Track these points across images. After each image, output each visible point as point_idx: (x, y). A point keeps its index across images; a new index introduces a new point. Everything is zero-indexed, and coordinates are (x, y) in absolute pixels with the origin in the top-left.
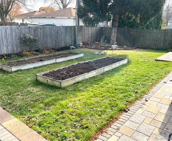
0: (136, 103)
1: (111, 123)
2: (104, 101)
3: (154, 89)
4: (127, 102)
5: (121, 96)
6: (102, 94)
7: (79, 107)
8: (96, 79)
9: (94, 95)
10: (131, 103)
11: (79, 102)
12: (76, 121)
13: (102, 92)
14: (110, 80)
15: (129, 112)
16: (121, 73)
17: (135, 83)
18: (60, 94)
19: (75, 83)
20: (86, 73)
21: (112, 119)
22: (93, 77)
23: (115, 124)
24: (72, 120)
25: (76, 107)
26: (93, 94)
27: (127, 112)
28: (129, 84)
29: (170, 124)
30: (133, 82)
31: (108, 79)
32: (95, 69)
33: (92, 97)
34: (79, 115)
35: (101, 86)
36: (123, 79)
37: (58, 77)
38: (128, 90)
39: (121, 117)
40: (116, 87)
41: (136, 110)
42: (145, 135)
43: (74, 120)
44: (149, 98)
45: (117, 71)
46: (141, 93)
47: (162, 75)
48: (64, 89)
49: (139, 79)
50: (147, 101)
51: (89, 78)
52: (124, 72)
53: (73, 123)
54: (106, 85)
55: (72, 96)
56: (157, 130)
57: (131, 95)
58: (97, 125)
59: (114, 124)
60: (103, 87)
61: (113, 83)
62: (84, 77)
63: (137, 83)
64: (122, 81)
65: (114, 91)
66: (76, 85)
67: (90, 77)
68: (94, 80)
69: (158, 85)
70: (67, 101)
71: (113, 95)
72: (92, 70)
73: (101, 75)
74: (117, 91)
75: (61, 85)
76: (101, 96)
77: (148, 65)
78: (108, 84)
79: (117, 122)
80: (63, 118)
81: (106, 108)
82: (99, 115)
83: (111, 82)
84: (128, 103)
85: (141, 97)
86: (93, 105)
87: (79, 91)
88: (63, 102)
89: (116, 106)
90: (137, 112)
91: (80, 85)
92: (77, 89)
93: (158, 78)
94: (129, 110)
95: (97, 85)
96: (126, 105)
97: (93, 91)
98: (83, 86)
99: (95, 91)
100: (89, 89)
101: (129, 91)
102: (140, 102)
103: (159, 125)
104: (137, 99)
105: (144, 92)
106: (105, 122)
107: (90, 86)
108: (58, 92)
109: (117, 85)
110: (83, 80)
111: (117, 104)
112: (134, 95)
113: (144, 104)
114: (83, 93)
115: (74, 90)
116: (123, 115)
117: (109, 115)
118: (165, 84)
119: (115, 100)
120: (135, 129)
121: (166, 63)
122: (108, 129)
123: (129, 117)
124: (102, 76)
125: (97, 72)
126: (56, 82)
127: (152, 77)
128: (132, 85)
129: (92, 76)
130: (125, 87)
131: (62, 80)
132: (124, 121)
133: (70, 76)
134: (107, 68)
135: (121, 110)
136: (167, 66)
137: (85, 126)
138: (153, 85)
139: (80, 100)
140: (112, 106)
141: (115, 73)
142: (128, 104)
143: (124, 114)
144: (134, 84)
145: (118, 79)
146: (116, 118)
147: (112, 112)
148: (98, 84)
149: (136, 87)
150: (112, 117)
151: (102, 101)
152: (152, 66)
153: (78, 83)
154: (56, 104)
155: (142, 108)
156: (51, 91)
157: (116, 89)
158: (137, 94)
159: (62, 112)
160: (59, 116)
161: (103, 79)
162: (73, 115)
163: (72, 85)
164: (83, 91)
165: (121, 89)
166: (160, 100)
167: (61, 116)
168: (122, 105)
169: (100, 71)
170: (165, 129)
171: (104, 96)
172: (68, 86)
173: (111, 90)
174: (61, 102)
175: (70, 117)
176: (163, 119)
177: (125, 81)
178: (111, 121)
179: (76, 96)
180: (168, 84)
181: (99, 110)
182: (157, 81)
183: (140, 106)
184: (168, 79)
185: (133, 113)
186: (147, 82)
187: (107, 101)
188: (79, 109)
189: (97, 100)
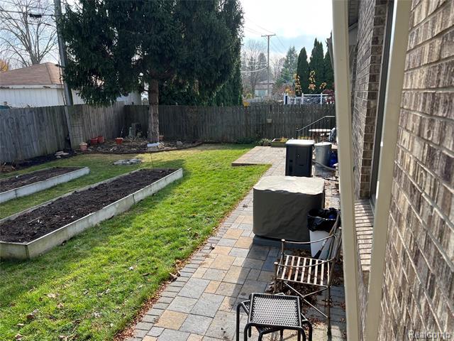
0: (194, 258)
1: (143, 311)
2: (131, 268)
3: (227, 222)
4: (176, 258)
6: (127, 253)
7: (74, 294)
8: (116, 223)
9: (110, 259)
10: (184, 259)
11: (73, 283)
12: (64, 331)
13: (128, 248)
14: (146, 220)
15: (179, 279)
16: (170, 199)
17: (194, 217)
18: (28, 274)
19: (65, 242)
20: (91, 212)
21: (146, 302)
22: (109, 219)
23: (151, 311)
24: (53, 331)
25: (65, 298)
26: (107, 257)
27: (175, 280)
28: (182, 220)
29: (248, 284)
30: (190, 216)
31: (142, 217)
32: (113, 201)
33: (104, 265)
34: (73, 315)
35: (126, 237)
36: (172, 211)
37: (20, 234)
38: (180, 234)
39: (163, 294)
40: (158, 232)
41: (193, 270)
42: (205, 318)
43: (60, 328)
44: (216, 242)
45: (162, 198)
46: (204, 234)
47: (241, 193)
48: (37, 259)
49: (202, 207)
50: (213, 248)
51: (102, 223)
52: (176, 197)
53: (55, 337)
54: (138, 231)
55: (56, 272)
56: (227, 299)
57: (184, 244)
58: (112, 325)
59: (149, 312)
60: (130, 238)
61: (153, 224)
62: (89, 224)
63: (198, 215)
64: (169, 217)
65: (154, 242)
66: (69, 244)
67: (103, 219)
68: (113, 225)
69: (234, 214)
70: (44, 287)
71: (150, 250)
72: (107, 203)
73: (129, 211)
74: (158, 241)
75: (27, 253)
76: (125, 258)
77: (219, 176)
78: (142, 228)
79: (154, 306)
80: (32, 331)
81: (134, 282)
82: (119, 303)
83: (148, 223)
84: (178, 261)
85: (202, 243)
86: (106, 283)
87: (76, 256)
88: (33, 294)
90: (194, 276)
91: (79, 242)
92: (70, 255)
93: (234, 200)
94: (179, 275)
95: (118, 236)
96: (174, 266)
97: (107, 252)
98: (86, 243)
99: (112, 249)
100: (99, 248)
101: (182, 236)
102: (201, 254)
103: (231, 290)
104: (195, 249)
105: (209, 233)
106: (129, 314)
107: (101, 241)
108: (21, 272)
109: (161, 227)
110: (86, 231)
111: (157, 269)
112: (191, 242)
113: (207, 256)
114: (84, 262)
115: (64, 258)
116: (167, 289)
117: (139, 296)
118: (246, 209)
119: (153, 261)
120: (188, 311)
121: (249, 168)
122: (136, 327)
123: (178, 289)
124: (131, 212)
125: (117, 206)
126: (14, 247)
127: (225, 199)
128: (189, 221)
129: (107, 217)
130: (174, 228)
131: (32, 239)
132: (168, 300)
133: (53, 227)
134: (140, 195)
135: (163, 280)
136: (251, 175)
137: (85, 334)
138: (226, 214)
139: (75, 279)
140: (146, 275)
141: (157, 201)
142: (178, 263)
143: (170, 286)
144: (192, 219)
145: (164, 214)
146: (153, 298)
147: (146, 288)
148: (120, 233)
149: (196, 224)
150: (144, 299)
151: (125, 270)
153: (72, 239)
154: (14, 301)
155: (203, 266)
156: (3, 272)
157: (157, 237)
158: (196, 239)
159: (30, 318)
160: (22, 330)
161: (131, 219)
162: (56, 319)
163: (58, 246)
164: (85, 256)
165: (168, 235)
166: (234, 241)
167: (28, 326)
168: (165, 269)
169: (125, 202)
170: (240, 296)
171: (132, 257)
172: (49, 251)
173: (147, 239)
174: (28, 294)
175: (51, 324)
176: (238, 276)
177: (175, 216)
178: (143, 307)
179: (67, 272)
180: (251, 209)
181: (118, 290)
182: (232, 206)
183: (199, 262)
184: (249, 199)
185: (185, 279)
186: (216, 210)
187: (137, 267)
188: (72, 302)
189: (116, 270)
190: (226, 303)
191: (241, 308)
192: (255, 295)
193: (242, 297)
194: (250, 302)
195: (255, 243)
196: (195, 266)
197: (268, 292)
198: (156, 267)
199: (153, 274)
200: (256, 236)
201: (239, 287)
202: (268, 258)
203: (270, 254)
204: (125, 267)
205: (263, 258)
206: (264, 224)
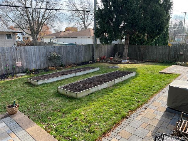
0: (137, 111)
1: (114, 128)
2: (111, 109)
3: (154, 98)
4: (129, 110)
5: (125, 104)
6: (110, 103)
7: (90, 114)
9: (104, 104)
10: (133, 110)
11: (90, 110)
12: (86, 127)
13: (111, 101)
14: (119, 91)
15: (130, 118)
16: (129, 84)
17: (139, 93)
18: (76, 104)
19: (89, 94)
20: (99, 85)
21: (115, 124)
22: (105, 88)
23: (117, 128)
24: (82, 126)
25: (87, 115)
26: (102, 103)
27: (128, 118)
28: (133, 94)
29: (161, 128)
30: (137, 93)
31: (117, 90)
32: (107, 82)
33: (102, 106)
34: (89, 122)
35: (110, 96)
36: (129, 89)
37: (75, 89)
39: (123, 123)
40: (123, 97)
41: (136, 116)
42: (139, 138)
43: (85, 126)
44: (148, 106)
45: (126, 83)
46: (142, 102)
47: (162, 86)
48: (79, 99)
49: (143, 90)
50: (146, 109)
51: (102, 90)
52: (131, 84)
53: (83, 129)
54: (115, 95)
55: (85, 105)
56: (150, 133)
57: (133, 104)
58: (102, 130)
59: (116, 129)
60: (112, 97)
61: (121, 93)
62: (97, 89)
63: (141, 93)
64: (128, 92)
65: (121, 101)
67: (102, 88)
68: (106, 91)
69: (158, 95)
70: (81, 109)
71: (119, 104)
72: (104, 82)
74: (123, 101)
75: (77, 96)
76: (109, 105)
78: (117, 94)
79: (118, 127)
80: (76, 124)
81: (112, 115)
82: (105, 122)
83: (119, 93)
84: (130, 111)
85: (141, 106)
86: (101, 113)
87: (92, 101)
88: (77, 111)
89: (120, 114)
90: (136, 118)
91: (93, 95)
92: (90, 100)
93: (159, 89)
94: (130, 117)
95: (107, 96)
96: (128, 112)
97: (103, 101)
98: (96, 96)
99: (105, 100)
100: (100, 99)
101: (133, 101)
102: (140, 110)
103: (153, 129)
104: (138, 107)
105: (145, 102)
106: (109, 127)
107: (101, 96)
108: (75, 102)
109: (124, 95)
110: (96, 92)
111: (121, 112)
112: (136, 104)
113: (143, 112)
114: (94, 103)
115: (88, 100)
116: (124, 121)
117: (113, 121)
118: (164, 94)
119: (120, 109)
120: (132, 133)
121: (168, 75)
122: (111, 133)
123: (129, 123)
124: (113, 87)
125: (108, 84)
126: (73, 94)
127: (154, 88)
128: (136, 95)
130: (130, 97)
131: (79, 91)
132: (125, 126)
133: (86, 88)
134: (117, 81)
135: (123, 117)
136: (168, 78)
137: (93, 130)
138: (154, 94)
139: (91, 109)
140: (117, 114)
141: (124, 84)
142: (130, 112)
143: (126, 120)
144: (138, 94)
145: (126, 90)
146: (118, 124)
147: (116, 119)
148: (108, 95)
149: (139, 96)
150: (115, 123)
151: (109, 110)
152: (156, 78)
153: (91, 94)
154: (71, 112)
155: (141, 115)
156: (69, 101)
157: (122, 99)
158: (139, 103)
159: (75, 120)
160: (73, 123)
161: (113, 90)
162: (84, 122)
163: (87, 95)
164: (95, 101)
165: (127, 99)
166: (157, 108)
167: (74, 122)
168: (124, 113)
169: (111, 83)
170: (157, 133)
171: (112, 105)
172: (83, 97)
173: (118, 99)
174: (76, 111)
175: (82, 123)
176: (157, 124)
177: (130, 92)
178: (114, 126)
179: (89, 106)
180: (167, 94)
181: (105, 117)
182: (157, 91)
183: (139, 113)
184: (167, 90)
185: (133, 119)
186: (149, 92)
187: (113, 109)
188: (89, 117)
189: (106, 109)
190: (150, 134)
191: (157, 138)
192: (164, 134)
193: (158, 133)
194: (161, 137)
195: (167, 110)
196: (137, 115)
197: (171, 134)
198: (121, 111)
199: (119, 114)
200: (168, 107)
201: (157, 128)
202: (173, 119)
203: (174, 117)
204: (109, 109)
205: (171, 118)
206: (173, 102)
